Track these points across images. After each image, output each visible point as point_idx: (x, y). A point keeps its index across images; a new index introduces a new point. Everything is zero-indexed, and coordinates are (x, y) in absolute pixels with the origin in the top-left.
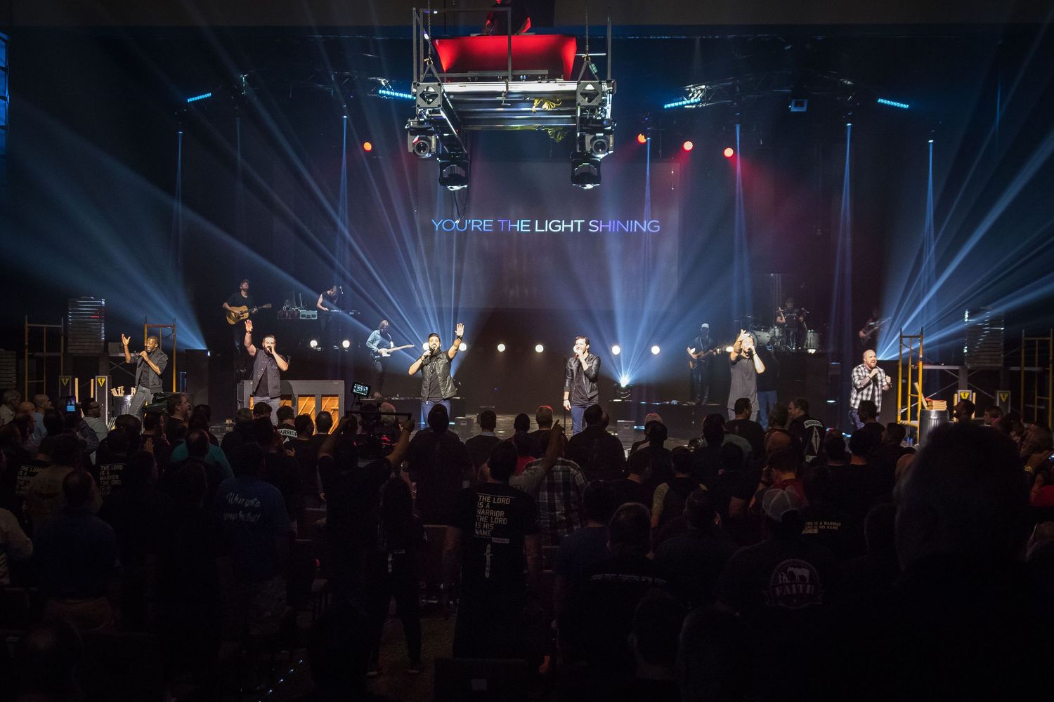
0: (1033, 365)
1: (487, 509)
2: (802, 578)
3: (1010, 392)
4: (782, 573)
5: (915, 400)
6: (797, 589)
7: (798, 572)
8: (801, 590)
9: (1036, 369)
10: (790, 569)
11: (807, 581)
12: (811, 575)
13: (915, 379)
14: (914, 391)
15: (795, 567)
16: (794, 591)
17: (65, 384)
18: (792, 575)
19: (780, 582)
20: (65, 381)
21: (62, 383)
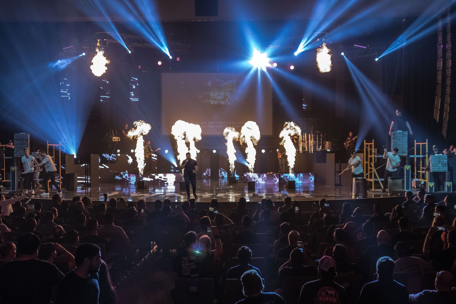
0: (420, 155)
1: (187, 263)
2: (331, 294)
3: (410, 166)
4: (323, 291)
5: (371, 170)
6: (329, 299)
7: (330, 292)
8: (331, 299)
9: (421, 156)
10: (326, 290)
11: (333, 296)
12: (335, 294)
13: (371, 161)
14: (371, 166)
15: (329, 290)
16: (328, 300)
17: (13, 170)
18: (327, 293)
19: (322, 295)
20: (13, 169)
21: (12, 170)
